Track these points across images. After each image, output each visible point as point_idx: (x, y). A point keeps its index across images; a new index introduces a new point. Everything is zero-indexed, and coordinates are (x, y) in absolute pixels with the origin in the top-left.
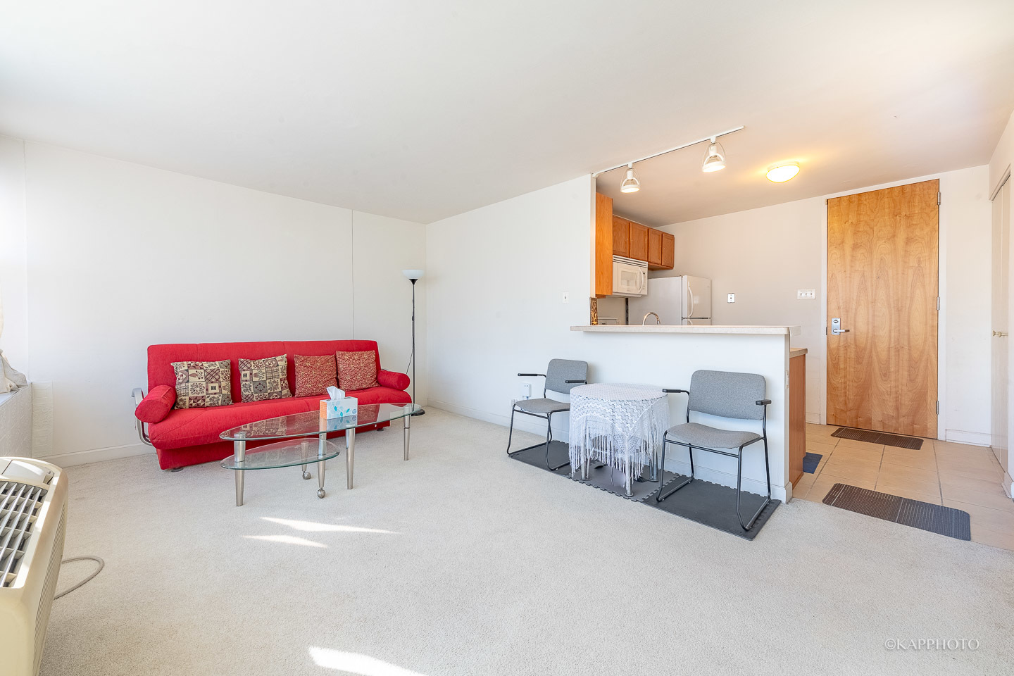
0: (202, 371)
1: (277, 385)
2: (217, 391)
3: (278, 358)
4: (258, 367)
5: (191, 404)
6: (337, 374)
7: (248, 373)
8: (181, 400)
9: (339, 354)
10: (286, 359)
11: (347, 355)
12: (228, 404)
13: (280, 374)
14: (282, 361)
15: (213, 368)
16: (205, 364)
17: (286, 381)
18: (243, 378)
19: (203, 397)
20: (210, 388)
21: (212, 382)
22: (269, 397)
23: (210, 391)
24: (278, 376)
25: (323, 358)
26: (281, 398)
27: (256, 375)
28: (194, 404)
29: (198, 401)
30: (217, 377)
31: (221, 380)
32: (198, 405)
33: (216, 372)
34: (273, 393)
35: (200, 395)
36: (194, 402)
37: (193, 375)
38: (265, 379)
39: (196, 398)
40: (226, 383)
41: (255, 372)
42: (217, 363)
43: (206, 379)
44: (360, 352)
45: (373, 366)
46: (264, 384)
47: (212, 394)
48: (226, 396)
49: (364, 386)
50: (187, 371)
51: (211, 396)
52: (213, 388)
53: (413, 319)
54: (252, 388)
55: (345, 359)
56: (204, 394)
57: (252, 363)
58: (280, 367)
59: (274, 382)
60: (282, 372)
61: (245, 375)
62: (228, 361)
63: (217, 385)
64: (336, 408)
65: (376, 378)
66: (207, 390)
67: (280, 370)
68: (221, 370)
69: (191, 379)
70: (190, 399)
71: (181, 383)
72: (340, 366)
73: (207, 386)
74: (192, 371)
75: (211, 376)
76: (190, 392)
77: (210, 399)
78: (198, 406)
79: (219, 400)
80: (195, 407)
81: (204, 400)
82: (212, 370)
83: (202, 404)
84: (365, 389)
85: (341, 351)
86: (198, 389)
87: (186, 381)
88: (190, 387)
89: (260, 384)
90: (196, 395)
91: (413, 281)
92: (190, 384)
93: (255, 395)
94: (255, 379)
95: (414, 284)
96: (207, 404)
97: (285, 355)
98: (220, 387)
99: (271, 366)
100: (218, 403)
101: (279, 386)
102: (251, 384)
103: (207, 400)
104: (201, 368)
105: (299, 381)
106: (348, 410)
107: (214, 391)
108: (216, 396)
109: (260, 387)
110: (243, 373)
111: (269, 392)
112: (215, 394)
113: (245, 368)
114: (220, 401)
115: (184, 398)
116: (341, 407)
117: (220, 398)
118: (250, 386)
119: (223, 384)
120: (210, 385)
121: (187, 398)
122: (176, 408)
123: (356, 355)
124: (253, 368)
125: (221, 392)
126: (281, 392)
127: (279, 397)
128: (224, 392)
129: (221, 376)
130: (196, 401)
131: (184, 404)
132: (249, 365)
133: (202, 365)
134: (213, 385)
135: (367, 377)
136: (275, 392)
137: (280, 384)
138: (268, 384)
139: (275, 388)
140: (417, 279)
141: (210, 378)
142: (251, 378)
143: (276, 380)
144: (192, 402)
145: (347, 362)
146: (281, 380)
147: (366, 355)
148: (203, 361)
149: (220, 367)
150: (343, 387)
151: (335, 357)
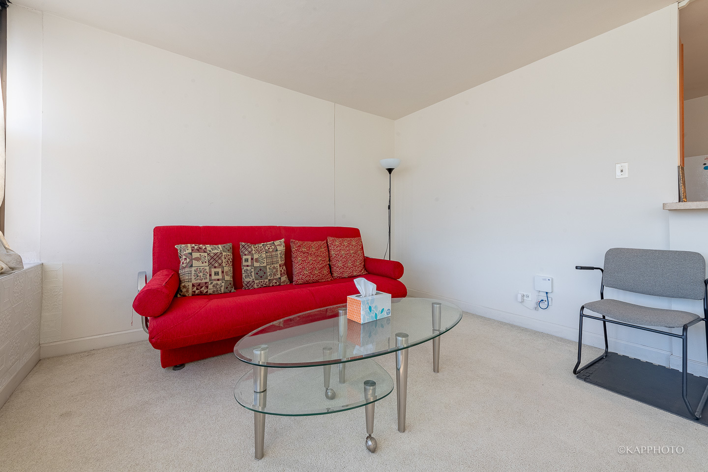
0: (206, 254)
1: (277, 271)
2: (220, 277)
3: (277, 242)
4: (258, 252)
5: (195, 292)
6: (330, 260)
7: (249, 257)
8: (184, 287)
9: (330, 240)
10: (284, 244)
11: (337, 242)
12: (230, 291)
13: (280, 259)
14: (280, 245)
15: (216, 251)
16: (209, 247)
17: (284, 268)
18: (244, 263)
19: (206, 283)
20: (213, 274)
21: (215, 267)
22: (269, 284)
23: (213, 277)
24: (277, 262)
25: (317, 244)
26: (279, 285)
27: (257, 260)
28: (197, 292)
29: (201, 287)
30: (220, 261)
31: (224, 264)
32: (201, 292)
33: (219, 256)
34: (273, 280)
35: (204, 281)
36: (197, 289)
37: (197, 259)
38: (265, 265)
39: (199, 285)
40: (228, 269)
41: (256, 256)
42: (220, 246)
43: (210, 264)
44: (348, 239)
45: (359, 254)
46: (264, 270)
47: (215, 280)
48: (228, 283)
49: (355, 274)
50: (191, 254)
51: (215, 282)
52: (217, 274)
53: (389, 208)
54: (253, 274)
55: (335, 245)
56: (207, 280)
57: (253, 247)
58: (279, 252)
59: (274, 268)
60: (281, 257)
61: (247, 260)
62: (231, 245)
63: (220, 270)
65: (364, 266)
66: (210, 275)
67: (279, 255)
68: (224, 254)
69: (195, 263)
70: (193, 285)
71: (184, 268)
72: (332, 252)
73: (210, 271)
74: (195, 255)
75: (214, 260)
76: (193, 278)
77: (213, 286)
78: (200, 294)
79: (222, 286)
80: (198, 295)
81: (207, 287)
82: (215, 254)
83: (205, 291)
85: (332, 237)
86: (201, 274)
87: (189, 265)
88: (193, 272)
89: (261, 270)
90: (199, 281)
91: (390, 170)
92: (193, 269)
93: (256, 282)
94: (256, 264)
95: (390, 173)
96: (210, 291)
97: (283, 240)
98: (223, 272)
99: (271, 250)
100: (220, 290)
101: (279, 273)
102: (253, 270)
103: (210, 287)
104: (205, 252)
107: (217, 277)
108: (219, 282)
109: (261, 273)
110: (244, 257)
111: (269, 278)
112: (218, 280)
113: (246, 253)
114: (223, 288)
115: (187, 285)
117: (223, 284)
118: (252, 272)
119: (226, 269)
120: (213, 270)
121: (191, 285)
122: (179, 296)
123: (346, 242)
124: (253, 252)
125: (223, 279)
126: (280, 278)
127: (278, 283)
128: (226, 278)
129: (224, 261)
130: (199, 287)
131: (187, 291)
132: (250, 250)
133: (206, 248)
134: (216, 270)
135: (357, 264)
136: (275, 279)
137: (279, 270)
138: (268, 270)
139: (275, 275)
140: (393, 169)
141: (214, 262)
142: (252, 263)
143: (275, 266)
144: (195, 289)
145: (338, 249)
146: (280, 266)
147: (354, 242)
148: (206, 244)
149: (223, 251)
150: (335, 274)
151: (327, 243)
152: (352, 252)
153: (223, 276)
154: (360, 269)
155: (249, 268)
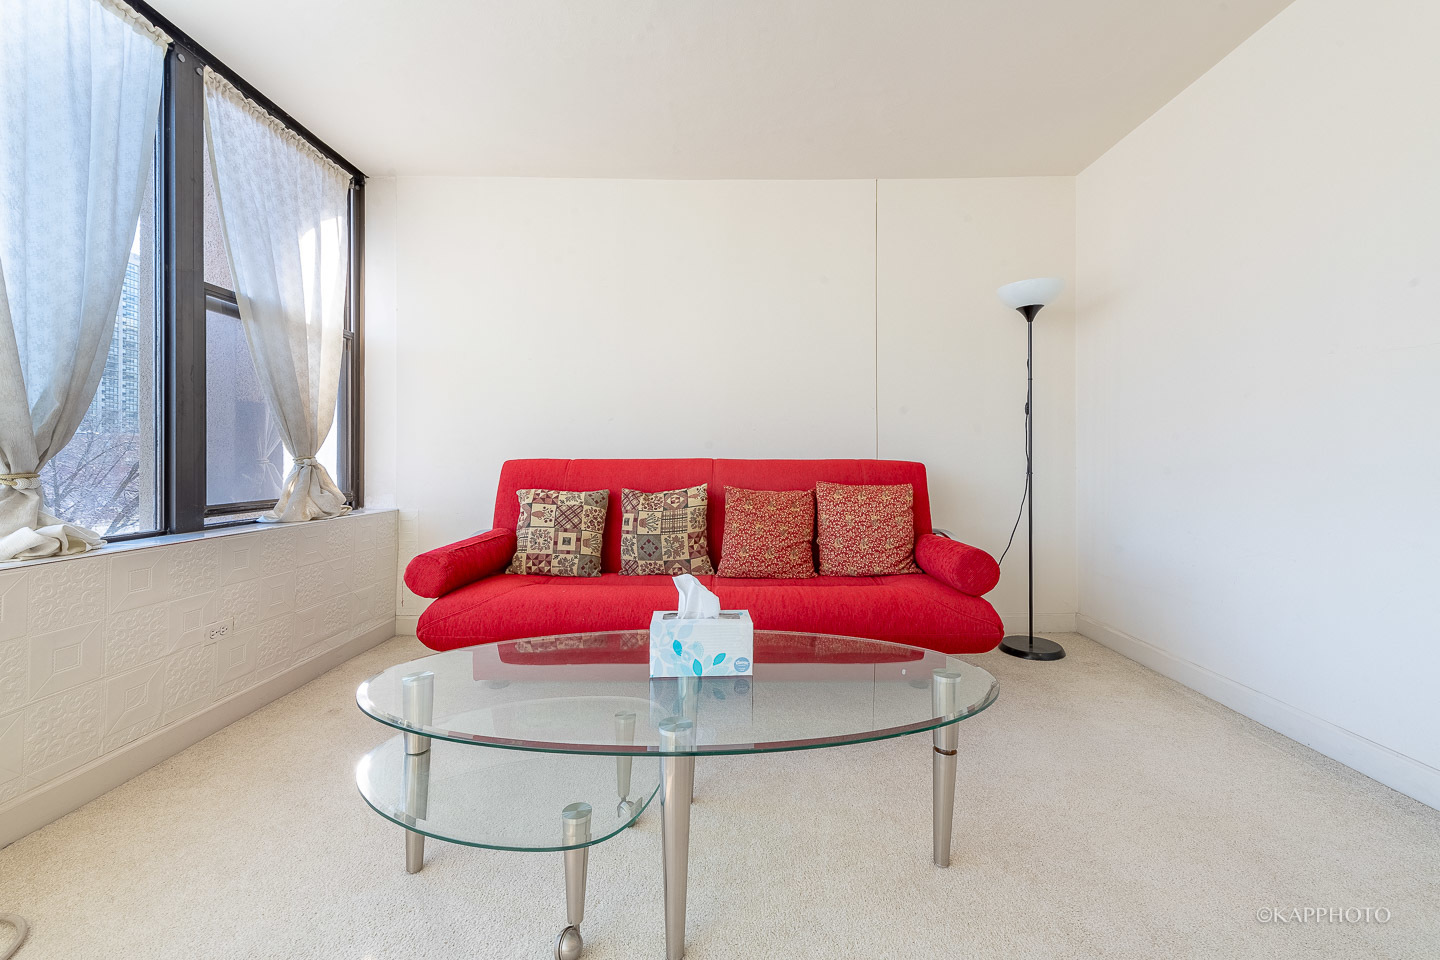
0: (554, 507)
1: (682, 546)
2: (572, 547)
3: (692, 491)
4: (650, 507)
5: (530, 568)
6: (815, 533)
7: (632, 516)
8: (517, 557)
9: (821, 488)
10: (704, 494)
11: (841, 493)
12: (589, 574)
13: (689, 524)
14: (696, 497)
15: (572, 503)
16: (563, 495)
17: (703, 541)
18: (624, 528)
19: (548, 556)
20: (560, 541)
21: (566, 530)
22: (667, 569)
23: (561, 547)
24: (684, 529)
25: (784, 496)
26: (689, 574)
27: (643, 523)
28: (534, 568)
29: (540, 562)
30: (576, 520)
31: (583, 526)
32: (540, 571)
33: (574, 511)
34: (674, 562)
35: (544, 552)
36: (534, 564)
37: (539, 515)
38: (658, 532)
39: (536, 558)
40: (592, 535)
41: (643, 515)
42: (583, 493)
43: (557, 523)
44: (874, 488)
45: (904, 523)
46: (645, 540)
47: (562, 552)
48: (587, 559)
49: (877, 569)
50: (530, 505)
51: (562, 556)
52: (567, 541)
53: (1028, 409)
54: (635, 547)
55: (833, 499)
56: (550, 552)
57: (641, 500)
58: (689, 510)
59: (676, 539)
60: (693, 520)
61: (627, 522)
62: (605, 493)
63: (573, 536)
64: (677, 646)
65: (913, 552)
66: (556, 543)
67: (689, 516)
68: (586, 507)
69: (535, 521)
70: (528, 558)
71: (521, 528)
72: (823, 517)
73: (556, 536)
74: (537, 507)
75: (567, 519)
76: (529, 545)
77: (559, 563)
78: (539, 574)
79: (573, 564)
80: (536, 574)
81: (549, 563)
82: (570, 508)
83: (546, 569)
84: (874, 576)
85: (828, 481)
86: (541, 540)
87: (526, 525)
88: (530, 536)
89: (649, 541)
90: (537, 551)
91: (1029, 312)
92: (531, 530)
93: (641, 563)
94: (642, 531)
95: (1029, 318)
96: (555, 571)
97: (705, 486)
98: (578, 540)
99: (675, 505)
100: (572, 570)
101: (686, 550)
102: (635, 541)
103: (555, 562)
104: (554, 503)
105: (728, 542)
106: (720, 658)
107: (566, 548)
108: (570, 557)
109: (650, 548)
110: (625, 516)
111: (665, 558)
112: (568, 552)
113: (629, 508)
114: (575, 568)
115: (521, 555)
116: (695, 646)
117: (576, 561)
118: (633, 544)
119: (586, 535)
120: (562, 535)
121: (525, 556)
122: (507, 572)
123: (863, 494)
124: (640, 507)
125: (578, 551)
126: (688, 561)
127: (685, 571)
128: (585, 551)
129: (584, 520)
130: (536, 562)
131: (520, 566)
132: (635, 502)
133: (557, 497)
134: (567, 535)
135: (887, 546)
136: (678, 562)
137: (686, 543)
138: (664, 543)
139: (677, 553)
140: (1039, 307)
141: (564, 522)
142: (635, 527)
143: (679, 536)
144: (530, 564)
145: (839, 509)
146: (690, 537)
147: (887, 494)
148: (560, 489)
149: (585, 503)
150: (826, 566)
151: (814, 495)
152: (874, 518)
153: (578, 548)
154: (893, 560)
155: (629, 536)
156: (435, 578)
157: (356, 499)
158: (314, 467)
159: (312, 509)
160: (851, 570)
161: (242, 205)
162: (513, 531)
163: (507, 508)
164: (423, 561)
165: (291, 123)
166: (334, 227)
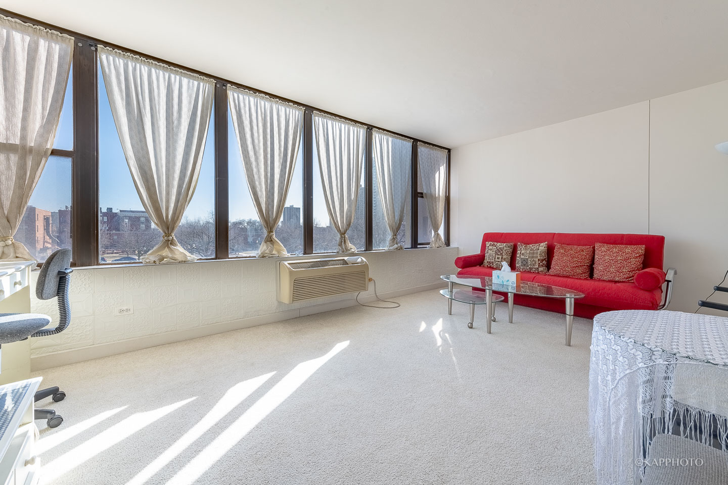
0: (495, 248)
1: (536, 263)
2: (500, 260)
3: (542, 244)
4: (526, 249)
5: (487, 265)
6: (592, 263)
7: (520, 252)
8: (485, 262)
9: (597, 245)
10: (546, 246)
11: (605, 248)
13: (539, 256)
14: (543, 246)
15: (501, 247)
17: (544, 262)
18: (518, 256)
20: (496, 258)
21: (498, 255)
22: (530, 270)
23: (496, 260)
24: (537, 257)
25: (579, 248)
26: (538, 273)
27: (523, 254)
29: (490, 264)
30: (502, 252)
31: (504, 254)
34: (532, 268)
37: (491, 250)
38: (528, 258)
40: (507, 257)
41: (523, 252)
42: (505, 244)
43: (496, 252)
44: (626, 246)
49: (617, 279)
51: (497, 263)
52: (498, 258)
54: (520, 262)
55: (602, 251)
56: (493, 261)
57: (523, 247)
58: (539, 251)
59: (534, 260)
60: (541, 254)
61: (518, 254)
62: (512, 244)
63: (500, 257)
67: (539, 253)
68: (505, 248)
70: (487, 262)
71: (486, 253)
72: (596, 256)
73: (495, 256)
74: (490, 247)
75: (499, 251)
76: (488, 258)
77: (496, 265)
80: (489, 267)
81: (493, 264)
82: (500, 248)
83: (492, 266)
84: (616, 282)
85: (601, 243)
86: (491, 257)
88: (488, 256)
89: (524, 260)
90: (490, 260)
92: (489, 254)
93: (522, 267)
94: (522, 257)
96: (495, 267)
97: (546, 243)
98: (502, 258)
99: (535, 249)
101: (537, 264)
102: (520, 260)
103: (494, 264)
104: (495, 246)
105: (553, 263)
107: (498, 260)
108: (499, 263)
109: (525, 263)
110: (518, 252)
111: (530, 266)
113: (519, 249)
119: (504, 257)
120: (497, 256)
122: (482, 266)
123: (616, 249)
124: (523, 249)
126: (538, 268)
129: (504, 252)
131: (485, 264)
132: (521, 247)
133: (497, 244)
134: (499, 256)
135: (624, 270)
136: (535, 268)
137: (537, 262)
138: (529, 261)
139: (534, 265)
143: (535, 259)
145: (603, 254)
146: (539, 260)
147: (629, 249)
148: (497, 242)
149: (505, 247)
150: (595, 276)
151: (594, 248)
154: (626, 276)
155: (518, 258)
156: (461, 264)
157: (448, 243)
158: (438, 234)
159: (437, 245)
160: (605, 278)
161: (424, 171)
162: (484, 255)
163: (484, 247)
164: (458, 259)
165: (434, 145)
166: (443, 169)
